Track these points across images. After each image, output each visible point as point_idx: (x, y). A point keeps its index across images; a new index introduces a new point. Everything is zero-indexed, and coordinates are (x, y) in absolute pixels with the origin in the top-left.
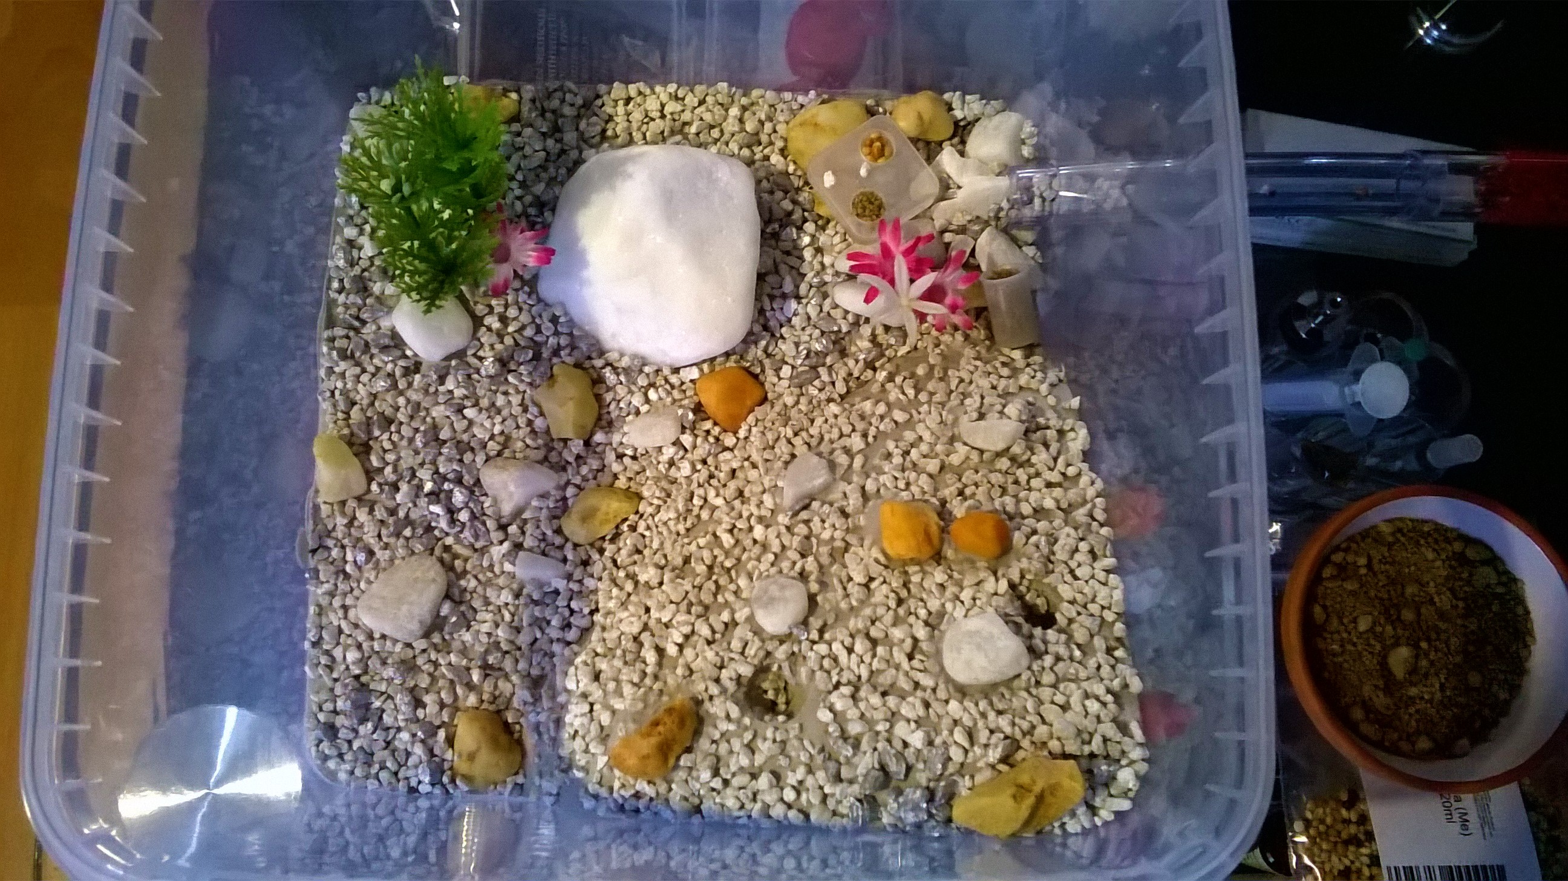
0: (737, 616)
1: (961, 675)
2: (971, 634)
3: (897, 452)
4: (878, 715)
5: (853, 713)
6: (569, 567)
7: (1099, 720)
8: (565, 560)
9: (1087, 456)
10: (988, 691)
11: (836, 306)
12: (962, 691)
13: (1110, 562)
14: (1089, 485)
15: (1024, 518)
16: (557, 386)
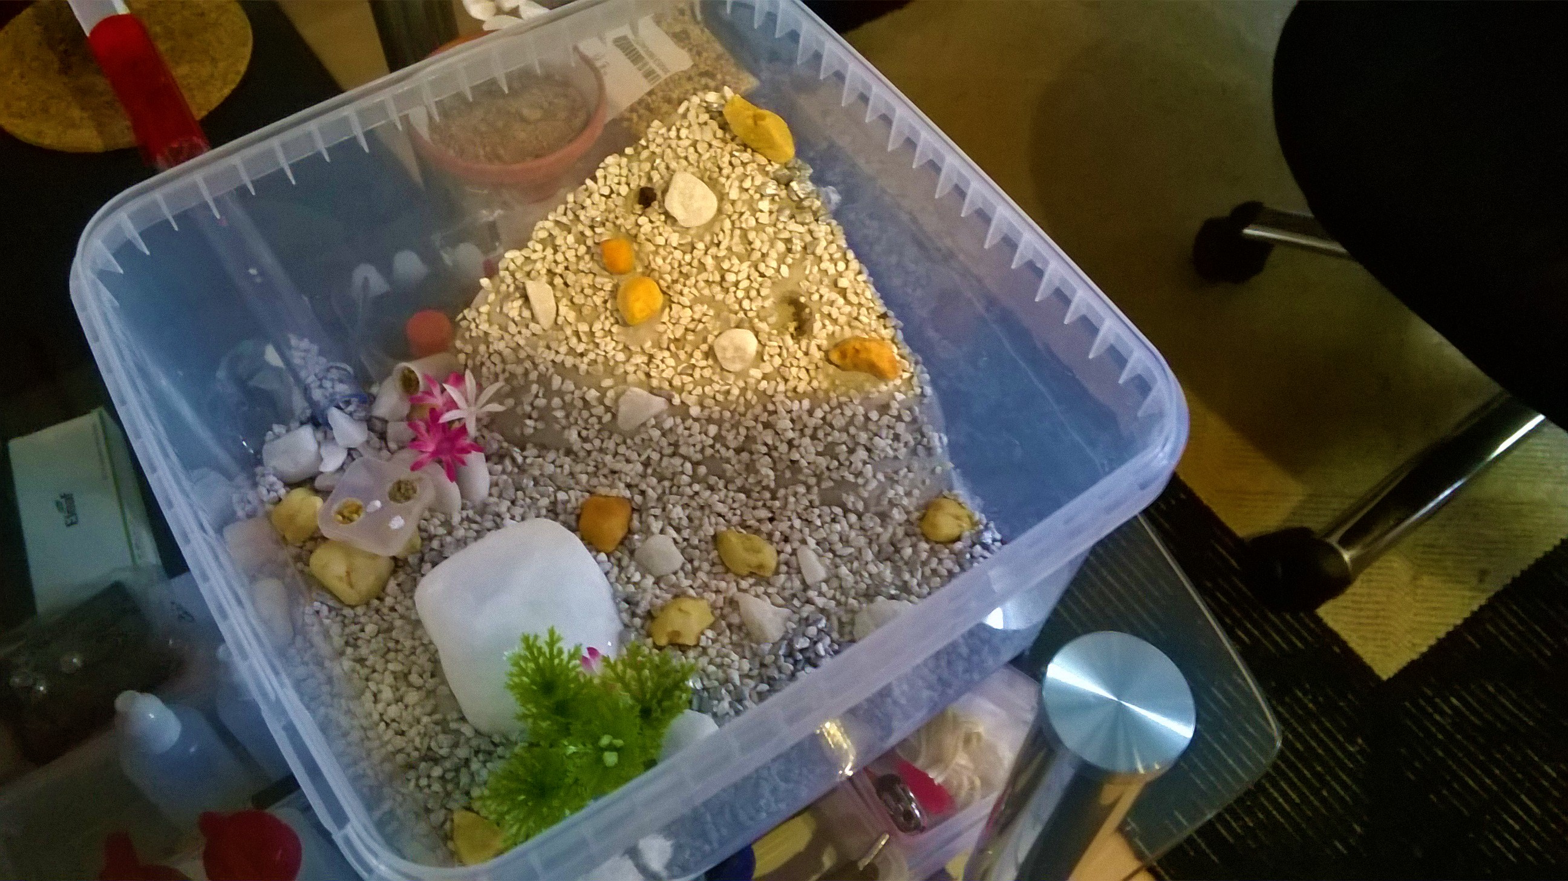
0: (759, 376)
1: (712, 201)
2: (686, 208)
3: (586, 360)
4: (765, 237)
5: (773, 254)
6: (796, 544)
7: (690, 125)
8: (794, 552)
9: (521, 245)
10: (712, 183)
11: (490, 495)
12: (722, 197)
13: (589, 182)
14: (543, 228)
15: (589, 248)
16: (676, 628)
